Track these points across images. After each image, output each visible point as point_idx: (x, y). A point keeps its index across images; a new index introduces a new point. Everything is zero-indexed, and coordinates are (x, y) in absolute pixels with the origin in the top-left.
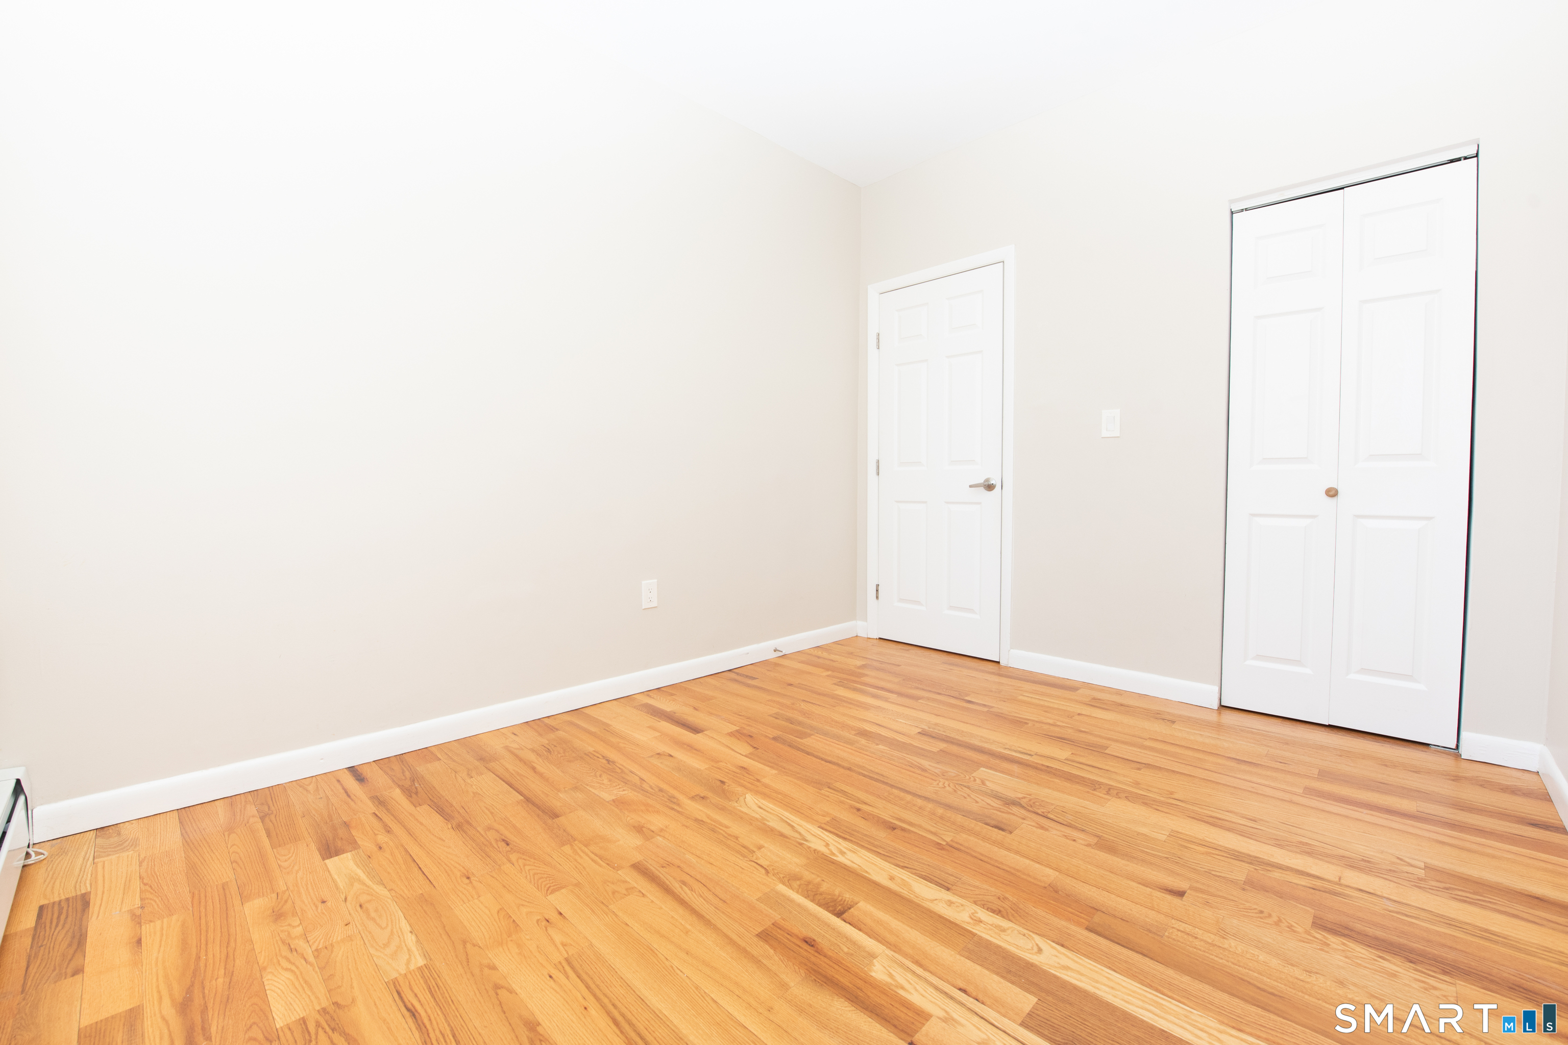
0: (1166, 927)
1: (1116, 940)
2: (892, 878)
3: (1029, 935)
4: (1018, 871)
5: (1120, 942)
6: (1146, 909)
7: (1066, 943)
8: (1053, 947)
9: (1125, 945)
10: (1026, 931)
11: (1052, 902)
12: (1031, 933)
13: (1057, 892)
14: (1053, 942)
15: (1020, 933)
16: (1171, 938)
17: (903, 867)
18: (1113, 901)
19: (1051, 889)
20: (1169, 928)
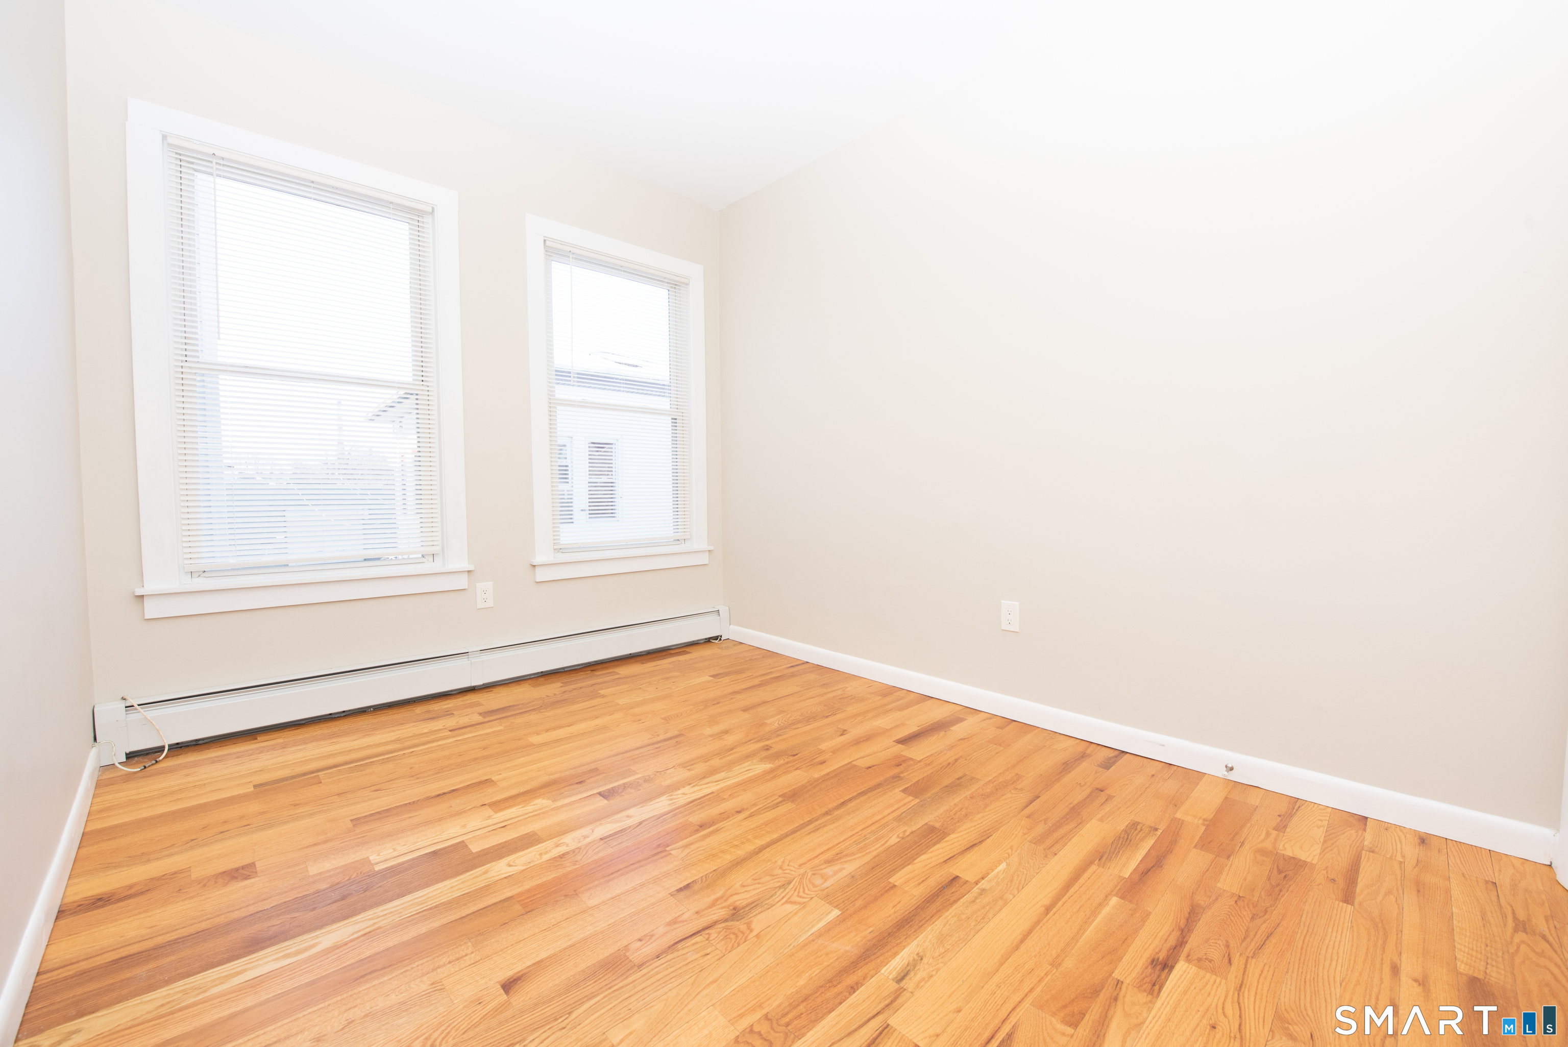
0: (476, 949)
1: (488, 908)
2: (628, 817)
3: (527, 865)
4: (609, 881)
5: (484, 910)
6: (506, 946)
7: (506, 880)
8: (508, 872)
9: (480, 912)
10: (532, 865)
11: (554, 889)
12: (528, 866)
13: (566, 896)
14: (513, 875)
15: (532, 861)
16: (463, 944)
17: (640, 823)
18: (531, 928)
19: (570, 894)
20: (474, 950)
